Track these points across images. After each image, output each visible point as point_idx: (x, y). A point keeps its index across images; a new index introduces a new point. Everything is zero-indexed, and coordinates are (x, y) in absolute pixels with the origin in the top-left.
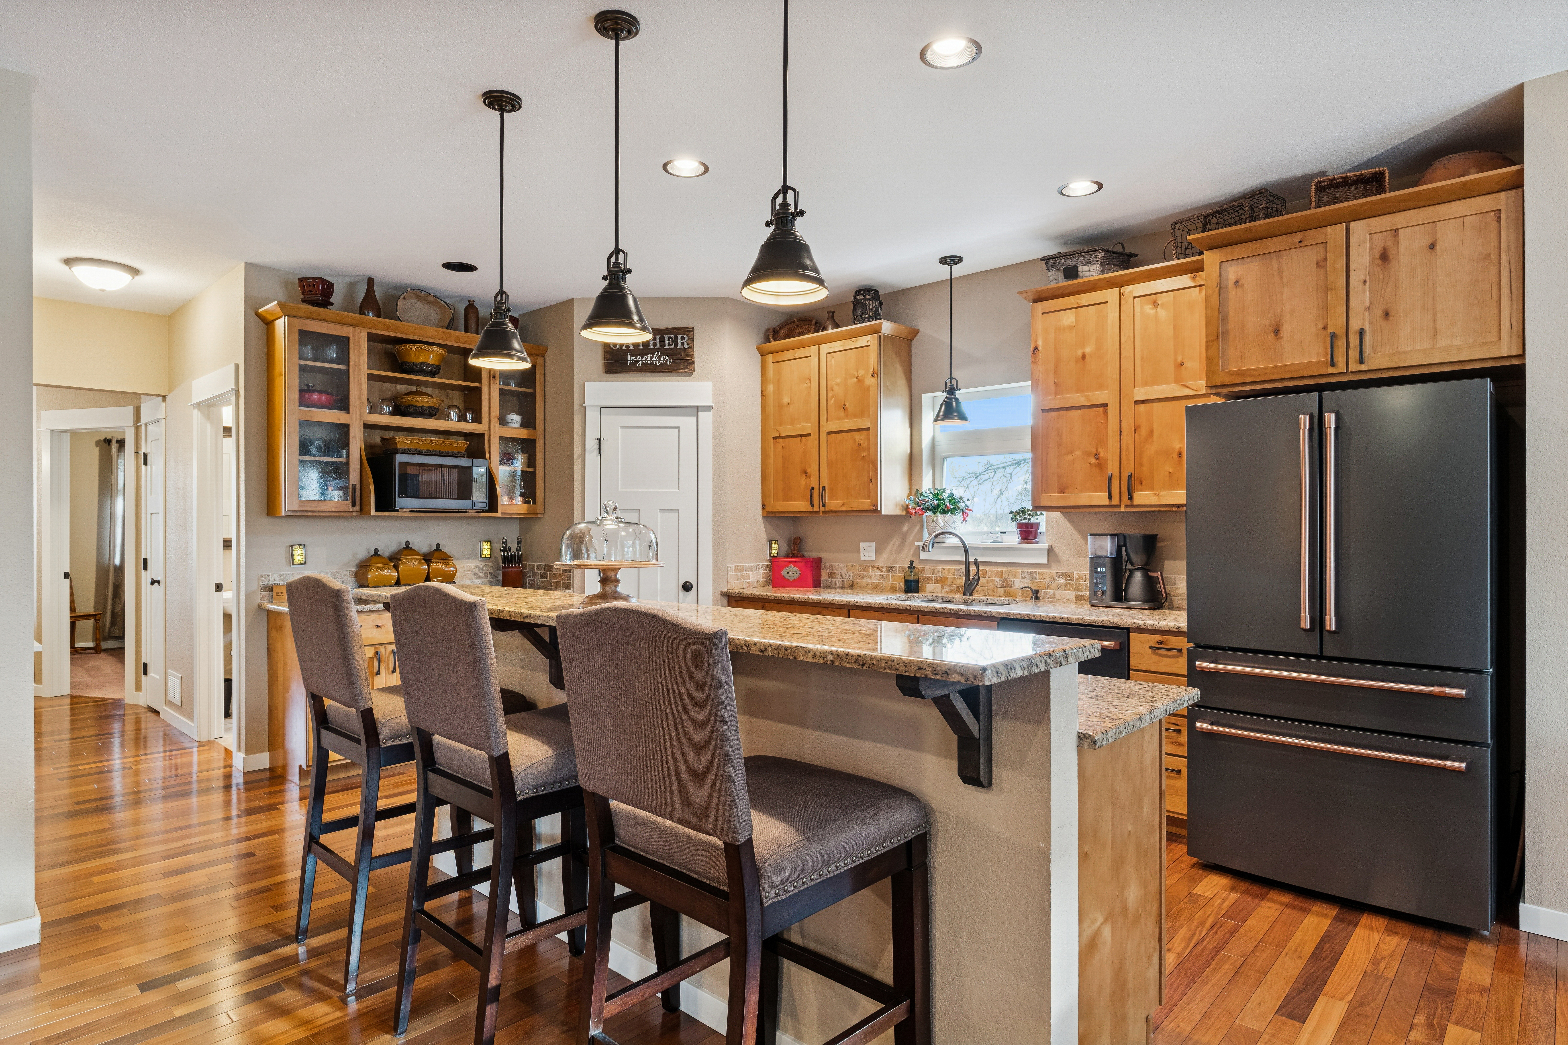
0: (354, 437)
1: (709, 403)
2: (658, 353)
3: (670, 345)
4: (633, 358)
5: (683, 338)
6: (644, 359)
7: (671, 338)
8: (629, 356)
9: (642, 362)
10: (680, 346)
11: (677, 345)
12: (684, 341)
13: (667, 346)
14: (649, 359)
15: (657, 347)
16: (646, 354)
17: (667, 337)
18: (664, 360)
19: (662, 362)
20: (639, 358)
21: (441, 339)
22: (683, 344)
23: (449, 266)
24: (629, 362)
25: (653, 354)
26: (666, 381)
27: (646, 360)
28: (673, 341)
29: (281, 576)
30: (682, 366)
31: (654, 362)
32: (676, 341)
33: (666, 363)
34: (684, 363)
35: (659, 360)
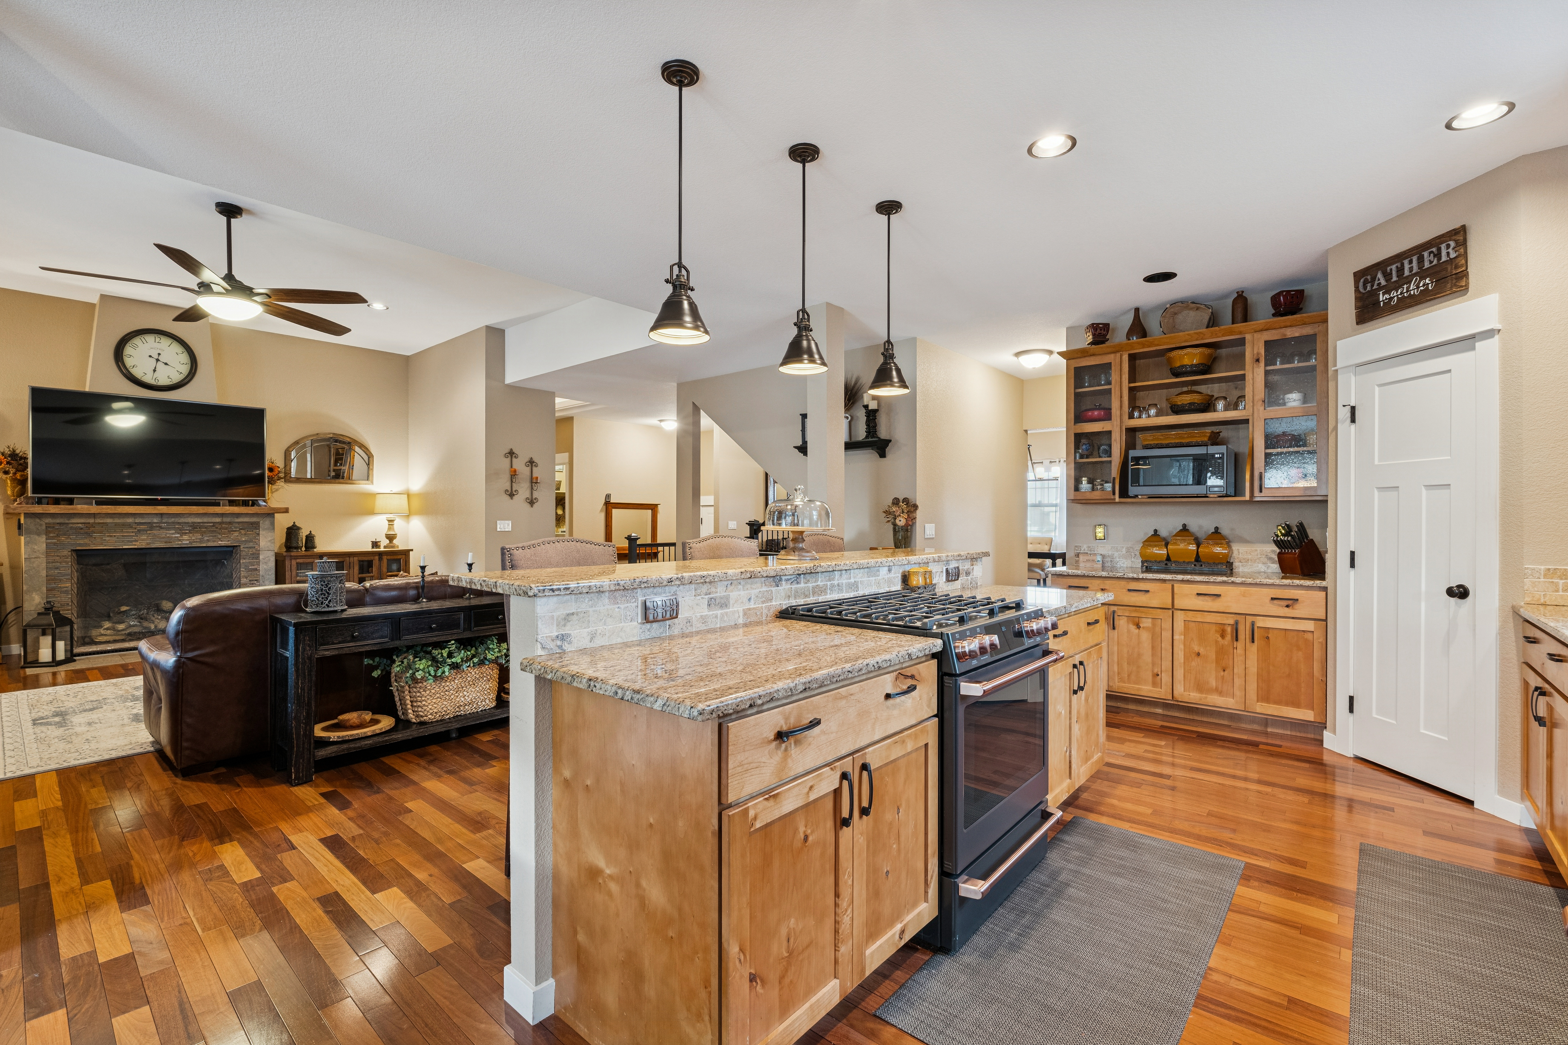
0: (1115, 440)
1: (1494, 324)
2: (1417, 279)
3: (1431, 262)
4: (1387, 296)
5: (1448, 246)
6: (1399, 293)
7: (1432, 252)
8: (1381, 296)
9: (1398, 298)
10: (1444, 258)
11: (1440, 259)
12: (1450, 250)
13: (1427, 265)
14: (1405, 291)
15: (1414, 272)
16: (1401, 286)
17: (1426, 254)
18: (1424, 285)
19: (1422, 288)
20: (1394, 294)
21: (1197, 340)
22: (1448, 254)
23: (1150, 279)
24: (1382, 303)
25: (1410, 282)
26: (1432, 311)
27: (1401, 293)
28: (1435, 256)
29: (1089, 547)
30: (1449, 285)
31: (1412, 292)
32: (1438, 255)
33: (1428, 288)
34: (1452, 280)
35: (1418, 287)
